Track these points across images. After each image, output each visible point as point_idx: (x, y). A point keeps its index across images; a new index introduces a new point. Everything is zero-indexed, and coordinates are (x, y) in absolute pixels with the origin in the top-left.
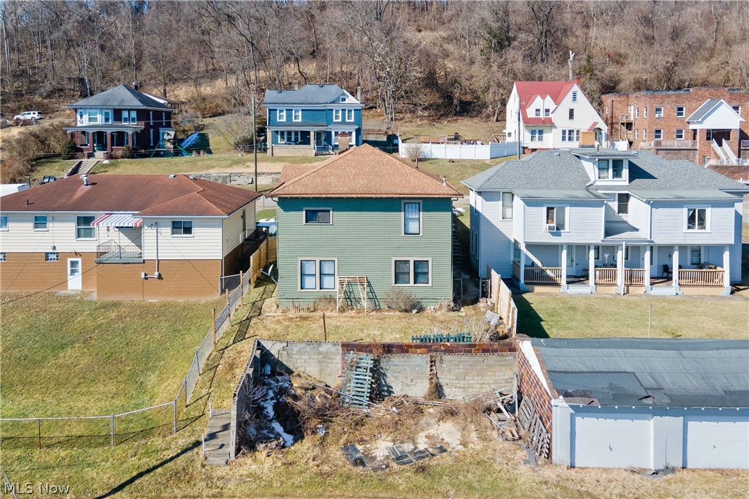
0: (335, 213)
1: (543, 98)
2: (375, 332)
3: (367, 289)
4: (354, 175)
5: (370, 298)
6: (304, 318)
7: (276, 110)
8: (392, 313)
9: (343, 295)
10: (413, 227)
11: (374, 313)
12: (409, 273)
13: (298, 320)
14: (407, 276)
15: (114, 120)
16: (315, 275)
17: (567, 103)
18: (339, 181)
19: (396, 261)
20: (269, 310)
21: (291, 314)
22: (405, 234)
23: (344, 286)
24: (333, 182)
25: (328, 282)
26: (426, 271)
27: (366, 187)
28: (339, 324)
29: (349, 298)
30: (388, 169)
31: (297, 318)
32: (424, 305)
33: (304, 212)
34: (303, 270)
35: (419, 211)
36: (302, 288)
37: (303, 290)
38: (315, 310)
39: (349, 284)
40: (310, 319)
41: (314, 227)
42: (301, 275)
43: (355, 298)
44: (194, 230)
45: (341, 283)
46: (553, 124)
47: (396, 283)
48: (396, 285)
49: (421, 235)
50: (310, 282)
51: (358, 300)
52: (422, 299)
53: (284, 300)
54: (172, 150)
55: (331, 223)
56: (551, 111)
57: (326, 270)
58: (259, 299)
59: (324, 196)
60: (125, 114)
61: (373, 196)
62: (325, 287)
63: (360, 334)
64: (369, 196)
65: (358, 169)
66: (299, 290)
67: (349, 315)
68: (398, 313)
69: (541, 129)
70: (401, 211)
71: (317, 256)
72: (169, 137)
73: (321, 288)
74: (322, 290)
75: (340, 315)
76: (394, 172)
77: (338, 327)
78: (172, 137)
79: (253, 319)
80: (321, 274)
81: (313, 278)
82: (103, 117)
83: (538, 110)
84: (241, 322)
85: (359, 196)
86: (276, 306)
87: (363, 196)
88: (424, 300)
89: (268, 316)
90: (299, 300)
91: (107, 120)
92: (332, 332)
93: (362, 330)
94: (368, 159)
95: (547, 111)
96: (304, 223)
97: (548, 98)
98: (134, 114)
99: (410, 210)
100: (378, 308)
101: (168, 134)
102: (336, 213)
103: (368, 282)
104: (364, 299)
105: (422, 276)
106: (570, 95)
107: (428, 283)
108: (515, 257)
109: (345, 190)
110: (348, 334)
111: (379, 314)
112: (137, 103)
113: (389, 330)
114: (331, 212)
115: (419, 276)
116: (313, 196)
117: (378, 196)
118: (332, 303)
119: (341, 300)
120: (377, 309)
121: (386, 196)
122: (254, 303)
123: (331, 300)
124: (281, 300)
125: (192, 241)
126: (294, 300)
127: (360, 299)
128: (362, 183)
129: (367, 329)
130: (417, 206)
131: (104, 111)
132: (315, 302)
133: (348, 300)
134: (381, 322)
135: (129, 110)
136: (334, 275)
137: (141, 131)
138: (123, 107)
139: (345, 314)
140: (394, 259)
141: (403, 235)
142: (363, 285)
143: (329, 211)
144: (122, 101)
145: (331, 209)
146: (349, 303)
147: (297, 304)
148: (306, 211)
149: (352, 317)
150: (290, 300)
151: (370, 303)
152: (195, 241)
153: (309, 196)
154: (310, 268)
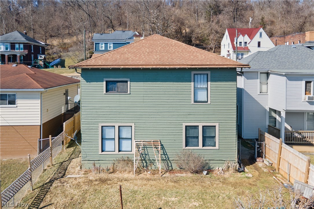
0: (132, 83)
1: (244, 36)
2: (173, 199)
3: (161, 152)
4: (148, 53)
5: (163, 160)
6: (103, 181)
7: (99, 43)
8: (184, 175)
9: (139, 158)
10: (202, 96)
11: (167, 174)
12: (197, 137)
13: (97, 183)
14: (196, 140)
15: (11, 49)
16: (114, 139)
17: (257, 38)
18: (136, 57)
19: (186, 126)
20: (73, 171)
21: (92, 177)
22: (195, 102)
23: (141, 149)
24: (131, 57)
25: (126, 145)
26: (214, 135)
27: (160, 61)
28: (136, 188)
29: (144, 160)
30: (176, 48)
31: (96, 180)
32: (212, 165)
33: (105, 83)
34: (103, 135)
35: (207, 81)
36: (102, 151)
37: (103, 153)
38: (114, 172)
39: (145, 147)
40: (109, 182)
41: (113, 97)
42: (102, 139)
43: (149, 160)
44: (18, 101)
45: (138, 146)
46: (249, 50)
47: (186, 146)
48: (187, 148)
49: (209, 102)
50: (109, 146)
51: (153, 162)
52: (210, 160)
53: (86, 162)
54: (43, 65)
55: (129, 93)
56: (248, 43)
57: (124, 135)
58: (67, 159)
59: (122, 67)
60: (17, 46)
61: (167, 67)
62: (123, 150)
63: (158, 202)
64: (163, 67)
65: (152, 49)
66: (100, 152)
67: (145, 177)
68: (190, 175)
69: (242, 53)
70: (191, 82)
71: (116, 122)
72: (41, 58)
73: (119, 151)
74: (120, 153)
75: (137, 177)
76: (182, 50)
77: (135, 192)
78: (43, 58)
79: (56, 182)
80: (119, 138)
81: (113, 142)
82: (5, 47)
83: (240, 43)
84: (43, 185)
85: (154, 67)
86: (79, 167)
87: (158, 67)
88: (211, 162)
89: (70, 178)
90: (100, 162)
91: (7, 49)
92: (130, 199)
93: (159, 195)
94: (158, 43)
95: (246, 43)
96: (105, 92)
97: (246, 36)
98: (22, 46)
99: (199, 80)
100: (170, 168)
101: (41, 57)
102: (134, 84)
103: (162, 145)
104: (158, 160)
105: (209, 139)
106: (258, 34)
107: (215, 146)
108: (269, 123)
109: (141, 63)
110: (146, 202)
111: (172, 176)
112: (23, 40)
113: (186, 195)
114: (129, 83)
115: (207, 139)
116: (112, 67)
117: (172, 67)
118: (130, 165)
119: (137, 162)
120: (170, 170)
121: (179, 67)
122: (62, 163)
123: (128, 161)
124: (84, 162)
125: (16, 110)
126: (96, 162)
127: (155, 160)
128: (156, 58)
129: (165, 195)
130: (206, 76)
131: (5, 44)
132: (114, 164)
133: (144, 162)
134: (176, 185)
135: (19, 43)
136: (131, 139)
137: (26, 54)
138: (15, 42)
139: (141, 176)
140: (185, 124)
141: (193, 103)
142: (157, 148)
143: (127, 82)
144: (16, 38)
145: (128, 80)
146: (145, 164)
147: (97, 166)
148: (107, 82)
149: (148, 180)
150: (92, 162)
151: (163, 164)
152: (18, 110)
153: (109, 67)
154: (110, 133)
